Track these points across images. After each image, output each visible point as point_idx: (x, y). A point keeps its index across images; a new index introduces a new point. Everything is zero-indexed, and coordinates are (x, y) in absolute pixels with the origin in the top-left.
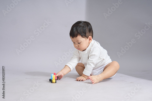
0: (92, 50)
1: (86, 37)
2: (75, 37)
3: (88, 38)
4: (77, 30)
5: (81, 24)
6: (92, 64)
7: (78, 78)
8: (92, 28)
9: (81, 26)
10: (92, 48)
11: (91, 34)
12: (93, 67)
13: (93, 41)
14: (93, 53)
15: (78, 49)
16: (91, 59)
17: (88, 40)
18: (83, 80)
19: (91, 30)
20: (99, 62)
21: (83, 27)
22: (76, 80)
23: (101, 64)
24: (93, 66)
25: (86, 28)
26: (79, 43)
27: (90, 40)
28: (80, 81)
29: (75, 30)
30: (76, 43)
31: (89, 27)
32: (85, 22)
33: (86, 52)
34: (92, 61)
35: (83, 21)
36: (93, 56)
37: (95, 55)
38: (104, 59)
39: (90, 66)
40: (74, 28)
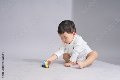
0: (76, 42)
1: (71, 32)
2: (62, 33)
3: (72, 33)
4: (63, 28)
5: (66, 23)
6: (77, 53)
7: (66, 64)
8: (74, 25)
9: (67, 25)
10: (76, 40)
11: (74, 30)
12: (78, 56)
13: (76, 36)
14: (77, 44)
15: (66, 43)
16: (76, 49)
17: (72, 35)
18: (70, 66)
19: (74, 27)
20: (82, 51)
21: (68, 25)
22: (64, 66)
23: (84, 54)
24: (78, 54)
25: (70, 25)
26: (65, 38)
27: (74, 35)
28: (67, 66)
29: (62, 28)
30: (63, 38)
31: (72, 25)
32: (69, 21)
33: (72, 44)
34: (77, 50)
35: (68, 21)
36: (77, 46)
37: (79, 45)
38: (85, 49)
39: (75, 54)
40: (61, 27)
